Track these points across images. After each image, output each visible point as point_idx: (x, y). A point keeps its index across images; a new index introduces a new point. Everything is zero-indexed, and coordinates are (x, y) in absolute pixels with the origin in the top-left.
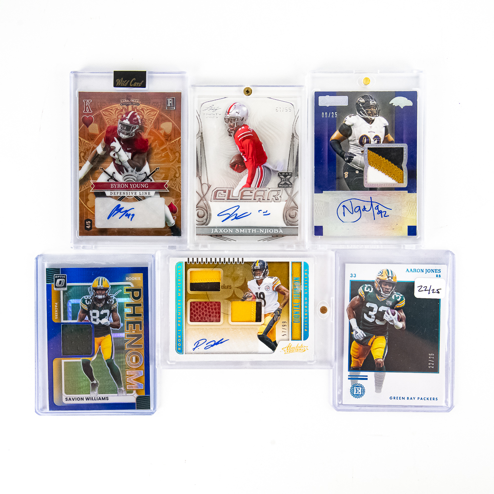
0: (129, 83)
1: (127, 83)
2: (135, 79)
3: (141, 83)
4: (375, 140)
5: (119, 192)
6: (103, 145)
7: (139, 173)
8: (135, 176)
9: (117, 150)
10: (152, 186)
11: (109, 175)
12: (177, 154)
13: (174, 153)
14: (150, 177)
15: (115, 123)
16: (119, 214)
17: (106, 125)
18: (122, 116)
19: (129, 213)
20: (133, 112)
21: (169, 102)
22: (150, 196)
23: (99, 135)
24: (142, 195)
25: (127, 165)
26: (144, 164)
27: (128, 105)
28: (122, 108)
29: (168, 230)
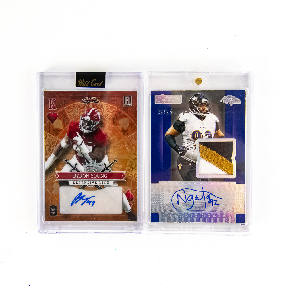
0: (90, 83)
1: (88, 83)
2: (95, 80)
3: (101, 83)
4: (206, 136)
5: (81, 181)
6: (67, 139)
7: (99, 164)
8: (95, 167)
9: (79, 143)
10: (110, 176)
11: (72, 166)
12: (134, 147)
13: (131, 146)
14: (109, 168)
15: (77, 119)
16: (81, 201)
17: (69, 120)
18: (84, 113)
19: (90, 200)
20: (93, 109)
21: (127, 100)
22: (109, 186)
23: (62, 130)
24: (102, 184)
25: (88, 157)
26: (103, 157)
27: (89, 103)
28: (83, 106)
29: (125, 215)
